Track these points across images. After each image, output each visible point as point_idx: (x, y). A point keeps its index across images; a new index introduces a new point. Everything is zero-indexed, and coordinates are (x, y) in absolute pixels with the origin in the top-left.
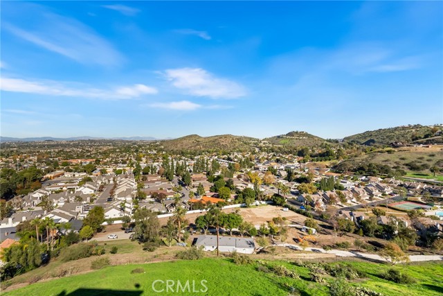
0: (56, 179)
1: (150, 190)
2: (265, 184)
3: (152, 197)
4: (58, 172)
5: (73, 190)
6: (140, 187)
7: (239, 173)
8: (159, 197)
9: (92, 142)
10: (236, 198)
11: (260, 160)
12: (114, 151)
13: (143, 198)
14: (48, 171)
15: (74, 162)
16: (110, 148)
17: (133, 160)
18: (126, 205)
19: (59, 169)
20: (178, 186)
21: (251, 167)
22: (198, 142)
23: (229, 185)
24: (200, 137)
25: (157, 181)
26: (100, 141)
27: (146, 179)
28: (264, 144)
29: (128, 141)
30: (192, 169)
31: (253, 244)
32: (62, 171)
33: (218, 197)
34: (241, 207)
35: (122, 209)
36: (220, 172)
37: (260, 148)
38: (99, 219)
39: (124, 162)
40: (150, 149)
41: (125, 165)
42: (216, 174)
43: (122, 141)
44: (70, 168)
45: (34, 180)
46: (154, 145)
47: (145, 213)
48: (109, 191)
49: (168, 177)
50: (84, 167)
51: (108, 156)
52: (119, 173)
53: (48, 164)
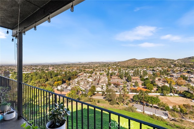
0: (81, 75)
1: (113, 82)
2: (178, 85)
3: (114, 85)
4: (82, 73)
5: (86, 79)
6: (109, 80)
7: (160, 78)
8: (117, 85)
10: (157, 90)
11: (174, 71)
12: (99, 66)
13: (110, 85)
14: (79, 73)
15: (87, 70)
17: (107, 70)
18: (103, 86)
19: (82, 72)
20: (125, 81)
21: (168, 75)
22: (136, 62)
23: (153, 83)
24: (137, 60)
25: (116, 78)
26: (95, 63)
27: (111, 77)
28: (178, 62)
29: (105, 62)
30: (132, 75)
31: (167, 115)
32: (83, 73)
33: (146, 88)
34: (160, 95)
35: (102, 88)
36: (147, 76)
37: (175, 65)
38: (94, 90)
39: (103, 71)
40: (113, 66)
41: (104, 72)
42: (145, 77)
43: (103, 62)
44: (86, 72)
45: (76, 75)
46: (115, 64)
47: (111, 90)
48: (98, 81)
49: (121, 77)
50: (90, 72)
51: (97, 68)
52: (101, 74)
53: (79, 70)
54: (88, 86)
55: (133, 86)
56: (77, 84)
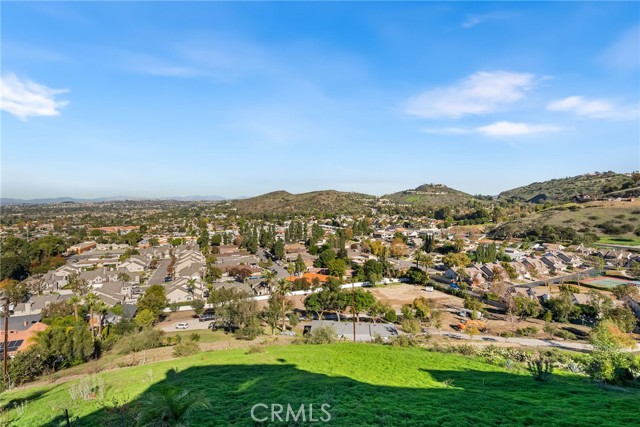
0: (85, 253)
1: (225, 265)
2: (393, 256)
3: (230, 275)
4: (87, 244)
5: (113, 266)
6: (210, 262)
7: (354, 243)
8: (240, 275)
10: (354, 274)
11: (381, 224)
12: (160, 216)
13: (218, 277)
14: (73, 243)
15: (109, 230)
16: (157, 211)
17: (195, 227)
18: (196, 284)
19: (88, 240)
20: (266, 261)
21: (369, 234)
22: (287, 201)
23: (342, 255)
24: (289, 194)
25: (235, 253)
26: (142, 203)
27: (218, 252)
28: (384, 202)
29: (183, 202)
31: (395, 331)
32: (93, 242)
33: (327, 273)
34: (364, 286)
35: (190, 290)
36: (324, 241)
37: (379, 209)
38: (161, 300)
39: (182, 230)
40: (217, 213)
41: (184, 234)
42: (320, 244)
43: (175, 202)
44: (104, 238)
46: (222, 207)
47: (225, 295)
48: (166, 267)
49: (249, 248)
50: (124, 236)
51: (157, 222)
52: (176, 243)
53: (71, 234)
54: (126, 291)
56: (67, 292)
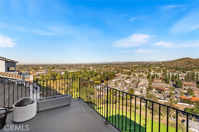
0: (119, 76)
1: (155, 86)
3: (156, 90)
4: (119, 74)
5: (124, 81)
6: (150, 84)
8: (160, 91)
9: (130, 63)
12: (139, 67)
13: (151, 89)
14: (117, 73)
15: (124, 70)
16: (137, 65)
17: (147, 71)
18: (143, 90)
19: (120, 73)
20: (173, 87)
22: (190, 62)
24: (191, 59)
25: (159, 82)
26: (133, 63)
27: (153, 81)
29: (145, 62)
30: (184, 79)
35: (141, 92)
39: (143, 72)
40: (156, 66)
41: (143, 73)
43: (142, 62)
44: (123, 72)
45: (113, 76)
46: (158, 64)
47: (152, 96)
48: (136, 83)
49: (166, 81)
50: (127, 72)
51: (136, 69)
52: (140, 76)
53: (117, 71)
54: (125, 88)
55: (185, 94)
56: (114, 85)
